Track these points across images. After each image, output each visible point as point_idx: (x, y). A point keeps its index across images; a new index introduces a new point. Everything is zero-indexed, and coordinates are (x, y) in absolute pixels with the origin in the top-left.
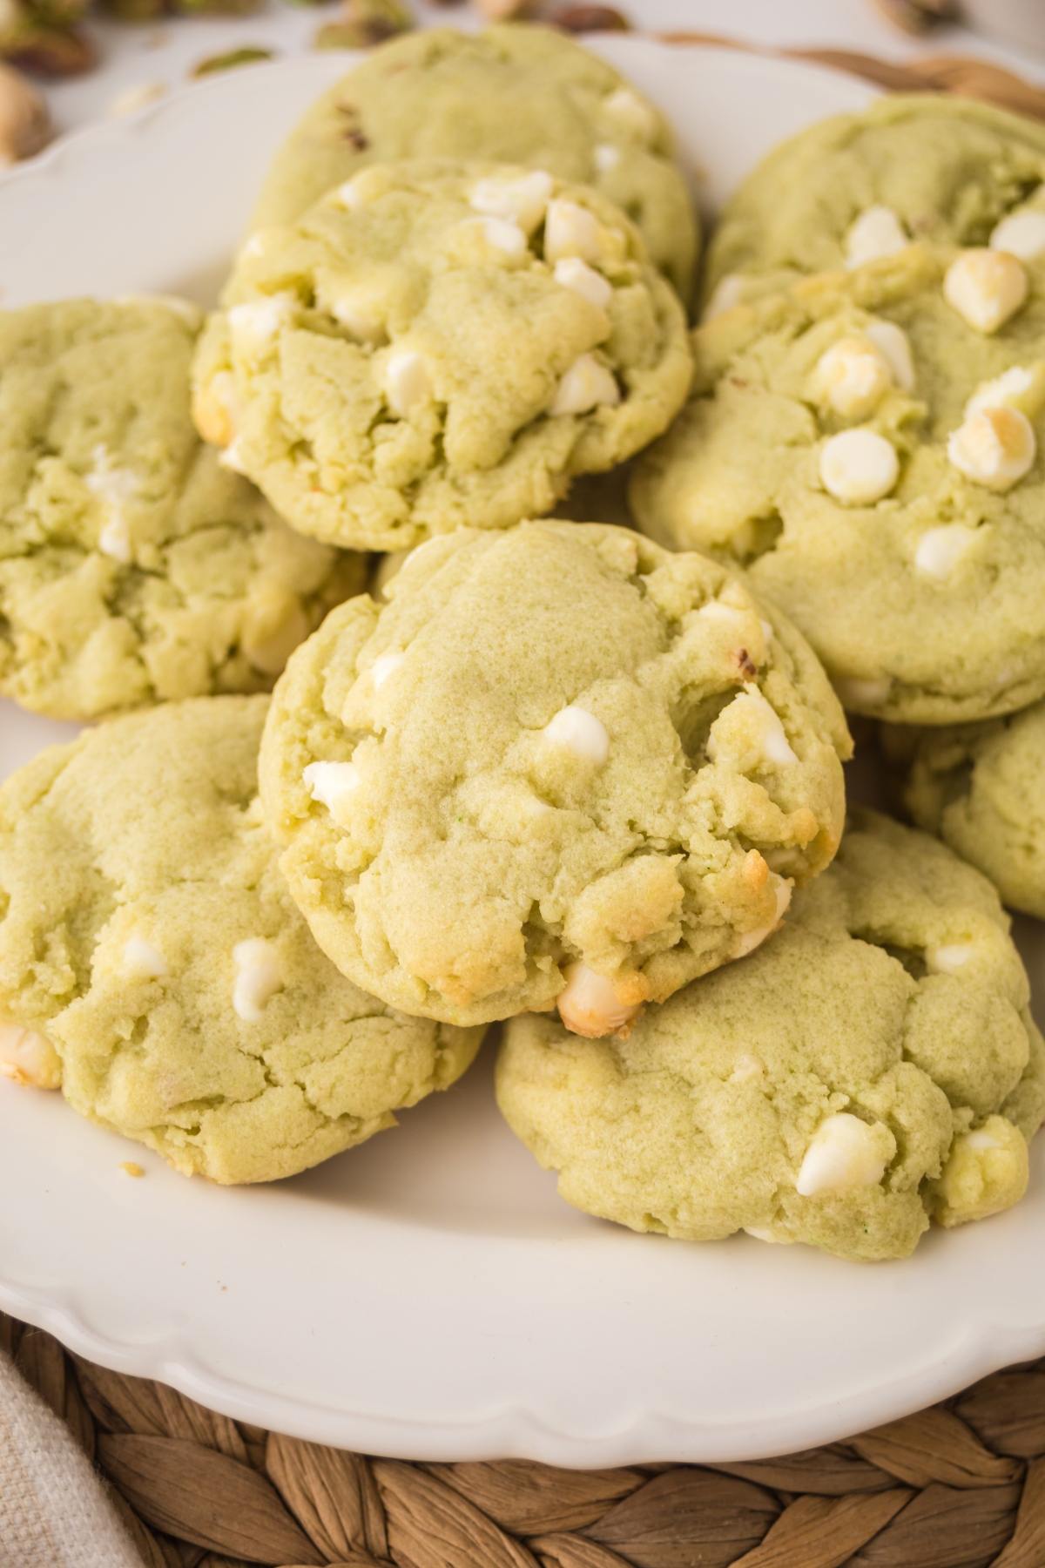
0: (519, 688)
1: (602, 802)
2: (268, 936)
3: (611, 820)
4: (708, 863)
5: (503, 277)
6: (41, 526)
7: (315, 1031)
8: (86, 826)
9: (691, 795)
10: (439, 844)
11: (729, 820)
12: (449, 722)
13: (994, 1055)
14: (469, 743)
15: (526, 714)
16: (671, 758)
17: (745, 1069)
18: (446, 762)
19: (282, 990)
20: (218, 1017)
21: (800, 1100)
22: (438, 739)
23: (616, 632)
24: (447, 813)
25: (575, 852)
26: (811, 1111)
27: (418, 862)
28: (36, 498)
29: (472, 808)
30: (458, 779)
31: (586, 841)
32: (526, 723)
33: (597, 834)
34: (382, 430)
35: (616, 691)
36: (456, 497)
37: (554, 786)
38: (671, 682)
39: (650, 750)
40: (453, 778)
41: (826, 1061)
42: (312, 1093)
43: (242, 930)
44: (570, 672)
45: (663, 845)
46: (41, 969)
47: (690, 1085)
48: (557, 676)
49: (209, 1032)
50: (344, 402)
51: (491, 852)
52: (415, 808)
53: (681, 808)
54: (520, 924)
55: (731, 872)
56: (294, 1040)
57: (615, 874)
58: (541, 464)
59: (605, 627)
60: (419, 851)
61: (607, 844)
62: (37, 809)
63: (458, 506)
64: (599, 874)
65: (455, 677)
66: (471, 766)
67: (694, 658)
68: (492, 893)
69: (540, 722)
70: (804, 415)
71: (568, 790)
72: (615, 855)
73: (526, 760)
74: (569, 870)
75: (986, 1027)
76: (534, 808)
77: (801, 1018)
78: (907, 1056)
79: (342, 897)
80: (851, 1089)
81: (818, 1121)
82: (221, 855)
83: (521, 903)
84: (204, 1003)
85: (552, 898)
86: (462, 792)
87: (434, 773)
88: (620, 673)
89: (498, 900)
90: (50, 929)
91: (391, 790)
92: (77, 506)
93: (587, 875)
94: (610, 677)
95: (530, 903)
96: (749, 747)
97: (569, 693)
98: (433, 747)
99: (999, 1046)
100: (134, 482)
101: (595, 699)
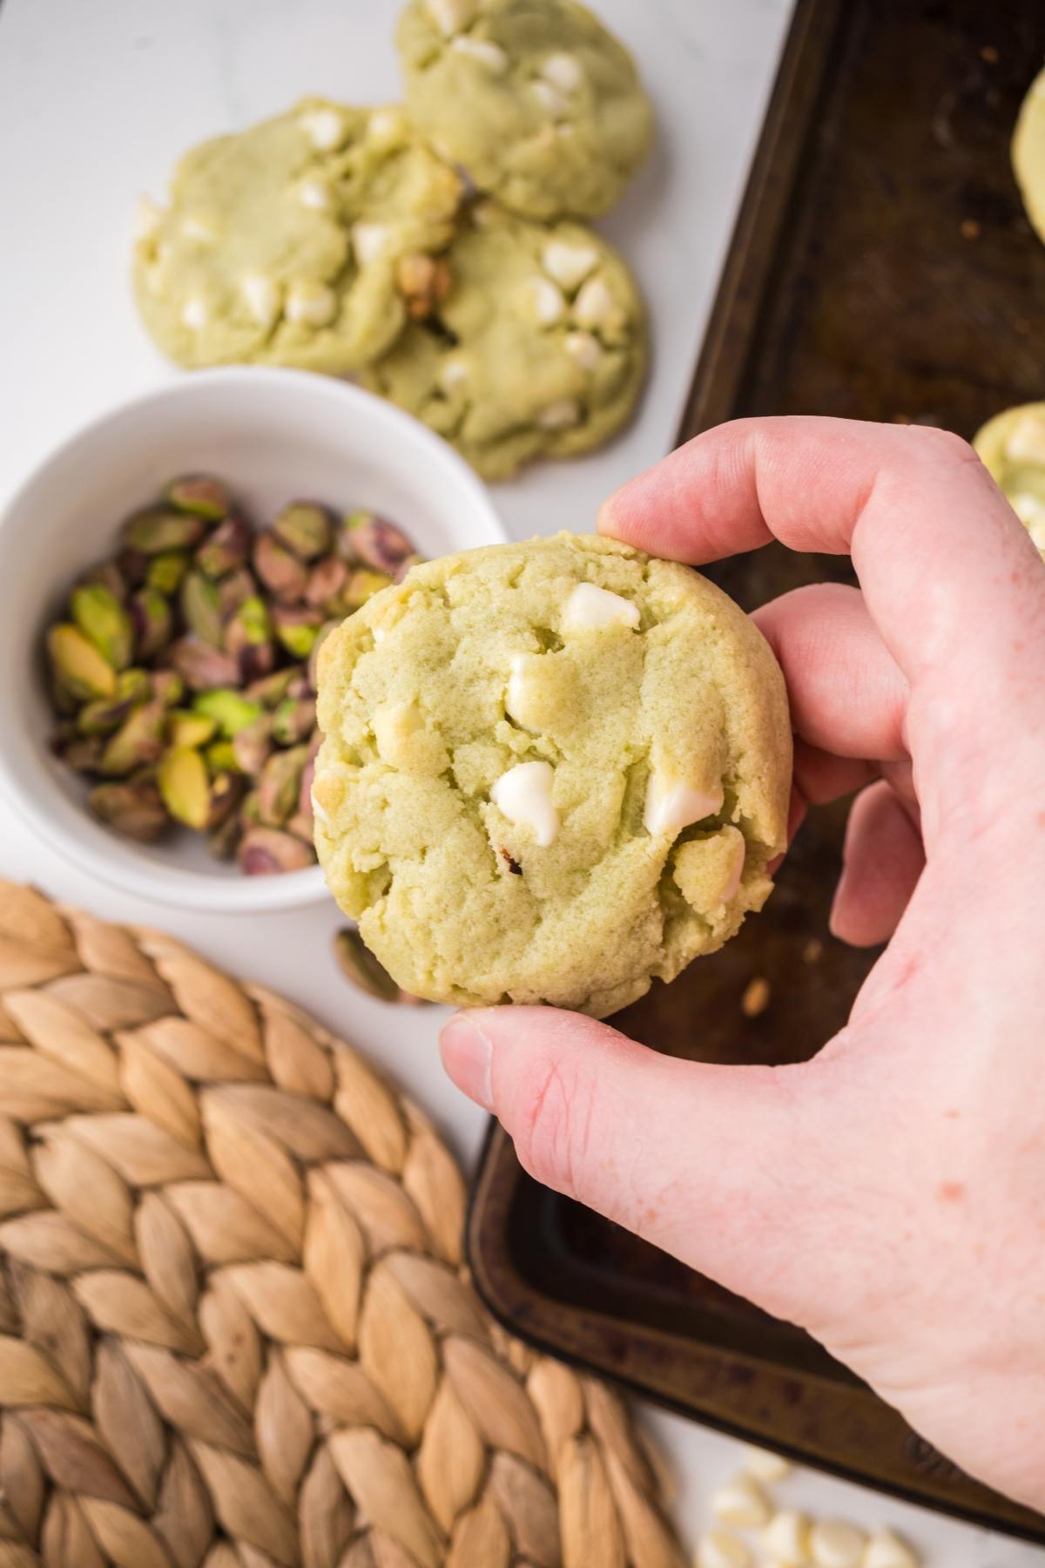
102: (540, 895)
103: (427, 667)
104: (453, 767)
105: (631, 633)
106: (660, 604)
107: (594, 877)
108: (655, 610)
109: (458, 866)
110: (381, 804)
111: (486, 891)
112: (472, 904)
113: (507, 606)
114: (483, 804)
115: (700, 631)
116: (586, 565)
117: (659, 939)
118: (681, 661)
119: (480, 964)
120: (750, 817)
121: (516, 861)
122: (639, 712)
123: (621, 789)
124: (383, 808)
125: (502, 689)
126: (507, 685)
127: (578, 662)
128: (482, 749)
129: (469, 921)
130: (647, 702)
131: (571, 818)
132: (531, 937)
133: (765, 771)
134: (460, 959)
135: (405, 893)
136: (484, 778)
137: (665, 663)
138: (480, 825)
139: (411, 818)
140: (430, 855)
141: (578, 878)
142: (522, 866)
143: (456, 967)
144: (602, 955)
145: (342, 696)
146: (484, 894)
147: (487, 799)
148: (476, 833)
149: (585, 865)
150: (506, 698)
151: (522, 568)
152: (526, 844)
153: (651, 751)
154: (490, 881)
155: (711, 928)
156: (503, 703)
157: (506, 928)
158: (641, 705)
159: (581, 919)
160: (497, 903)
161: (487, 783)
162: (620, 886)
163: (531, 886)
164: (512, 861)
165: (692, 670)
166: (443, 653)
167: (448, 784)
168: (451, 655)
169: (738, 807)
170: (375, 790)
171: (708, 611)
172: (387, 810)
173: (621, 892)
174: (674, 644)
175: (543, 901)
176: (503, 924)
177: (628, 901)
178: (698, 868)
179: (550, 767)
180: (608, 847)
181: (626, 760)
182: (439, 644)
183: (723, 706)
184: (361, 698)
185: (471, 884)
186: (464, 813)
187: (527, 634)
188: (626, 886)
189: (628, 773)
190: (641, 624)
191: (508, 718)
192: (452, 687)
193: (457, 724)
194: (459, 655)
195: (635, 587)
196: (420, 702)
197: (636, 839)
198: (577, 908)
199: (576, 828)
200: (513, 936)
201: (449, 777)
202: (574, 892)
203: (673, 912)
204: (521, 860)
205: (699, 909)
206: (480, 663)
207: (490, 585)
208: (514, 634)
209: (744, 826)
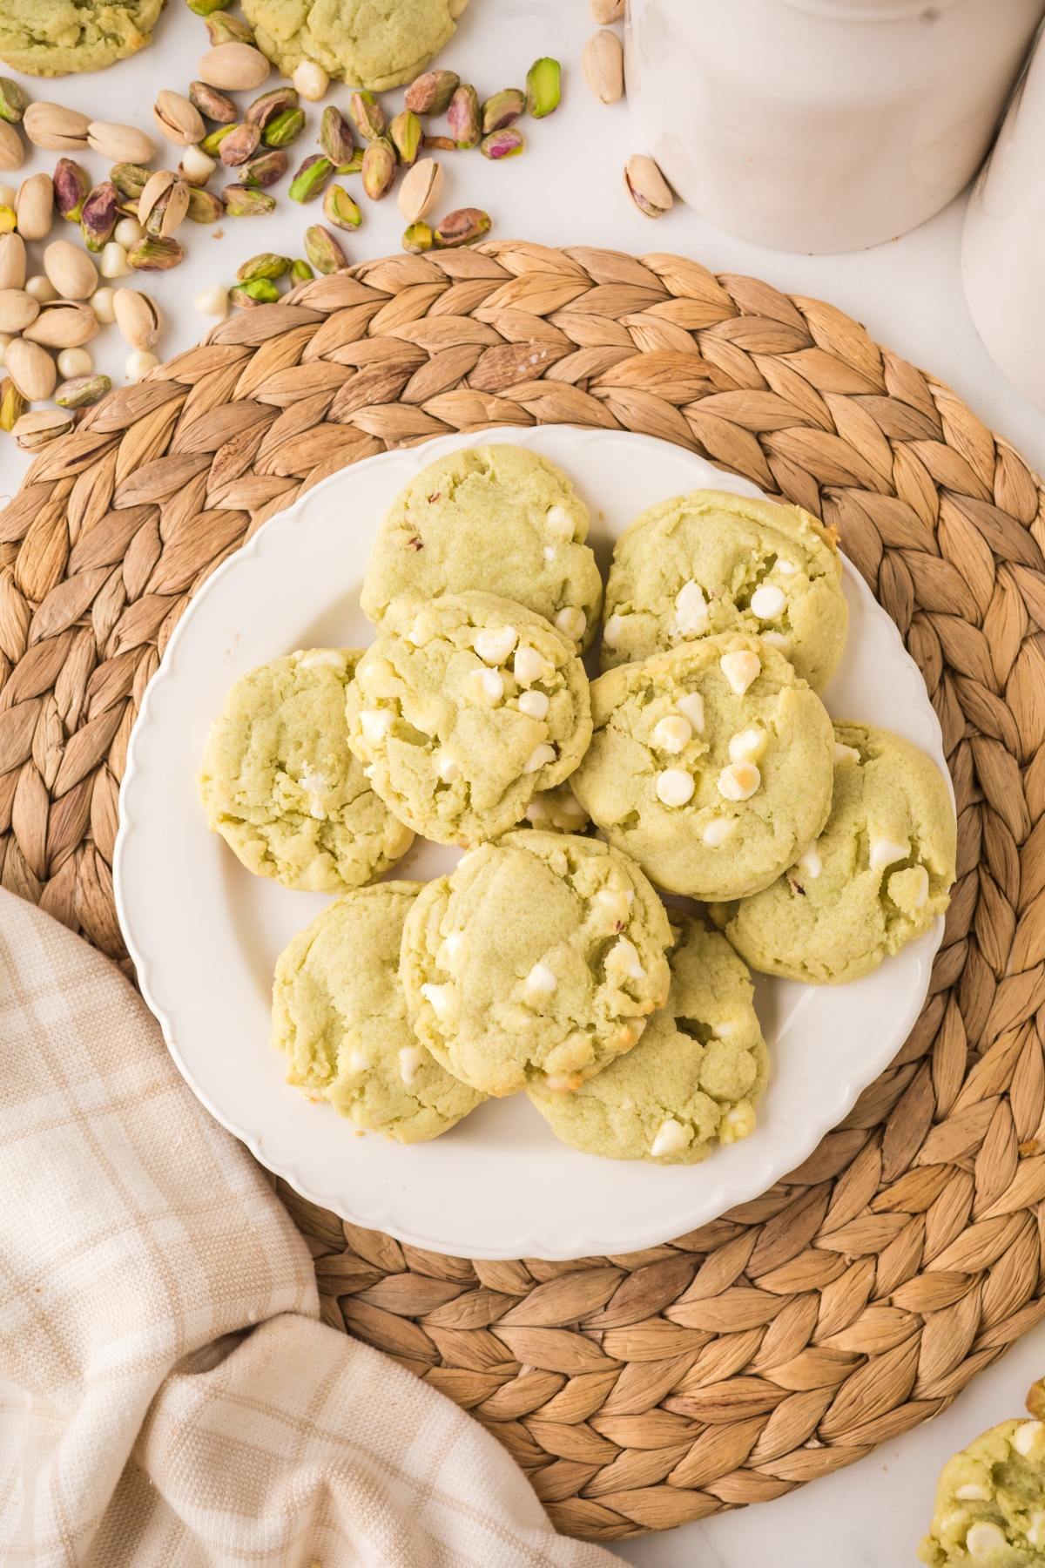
0: (514, 957)
1: (556, 1010)
2: (413, 1044)
3: (560, 1018)
4: (605, 1033)
5: (493, 713)
6: (281, 809)
7: (439, 1082)
8: (325, 983)
9: (595, 1003)
10: (484, 1035)
11: (613, 1014)
12: (484, 979)
13: (739, 1080)
14: (493, 989)
15: (519, 971)
16: (586, 985)
17: (627, 1105)
18: (484, 998)
19: (421, 1066)
20: (395, 1083)
21: (652, 1116)
22: (480, 987)
23: (558, 922)
24: (486, 1020)
25: (544, 1037)
26: (657, 1120)
27: (476, 1043)
28: (277, 795)
29: (497, 1018)
30: (490, 1005)
31: (549, 1030)
32: (519, 976)
33: (555, 1027)
34: (441, 795)
35: (558, 954)
36: (478, 822)
37: (534, 1006)
38: (585, 942)
39: (577, 982)
40: (487, 1005)
41: (663, 1098)
42: (440, 1110)
43: (401, 1044)
44: (538, 947)
45: (584, 1026)
46: (315, 1065)
47: (605, 1105)
48: (532, 950)
49: (392, 1089)
50: (420, 782)
51: (507, 1039)
52: (472, 1016)
53: (591, 1009)
54: (523, 1068)
55: (615, 1038)
56: (430, 1088)
57: (563, 1045)
58: (518, 802)
59: (552, 919)
60: (475, 1038)
61: (559, 1031)
62: (302, 973)
63: (480, 826)
64: (556, 1045)
65: (485, 956)
66: (495, 1000)
67: (595, 928)
68: (509, 1058)
69: (525, 975)
70: (648, 757)
71: (541, 1007)
72: (563, 1036)
73: (520, 996)
74: (543, 1044)
75: (736, 1069)
76: (525, 1020)
77: (652, 1078)
78: (700, 1089)
79: (443, 1046)
80: (674, 1110)
81: (660, 1124)
82: (388, 1001)
83: (522, 1061)
84: (389, 1077)
85: (536, 1057)
86: (493, 1010)
87: (479, 1004)
88: (561, 942)
89: (512, 1061)
90: (317, 1042)
92: (297, 798)
93: (551, 1046)
94: (556, 945)
95: (527, 1059)
96: (622, 973)
97: (538, 956)
98: (477, 990)
99: (742, 1076)
100: (323, 779)
101: (550, 959)
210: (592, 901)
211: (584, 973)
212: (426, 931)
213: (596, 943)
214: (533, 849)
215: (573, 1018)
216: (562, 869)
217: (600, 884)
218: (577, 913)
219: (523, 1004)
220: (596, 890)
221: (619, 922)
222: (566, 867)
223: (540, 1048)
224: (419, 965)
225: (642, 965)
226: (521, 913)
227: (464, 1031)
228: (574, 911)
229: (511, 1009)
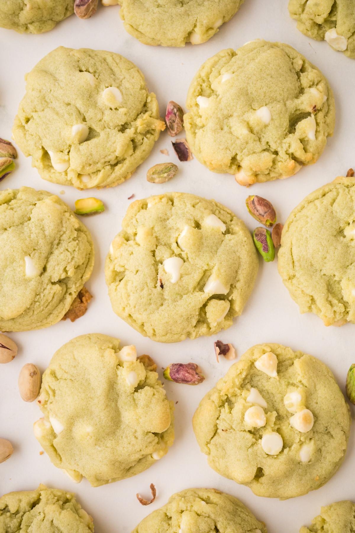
0: (255, 97)
1: (263, 134)
3: (263, 140)
4: (281, 159)
9: (285, 141)
10: (220, 130)
11: (291, 151)
12: (234, 101)
14: (237, 108)
15: (254, 105)
16: (284, 129)
18: (230, 111)
22: (230, 104)
23: (285, 90)
24: (225, 123)
25: (251, 145)
27: (213, 134)
29: (231, 125)
30: (231, 116)
31: (254, 144)
32: (253, 107)
33: (258, 143)
35: (278, 106)
37: (253, 127)
38: (294, 108)
39: (280, 126)
40: (230, 115)
44: (269, 97)
45: (273, 150)
48: (266, 97)
51: (231, 138)
52: (218, 119)
53: (281, 143)
54: (231, 158)
55: (286, 164)
57: (258, 154)
59: (283, 87)
60: (215, 131)
61: (259, 146)
64: (254, 153)
65: (240, 89)
66: (235, 114)
68: (227, 148)
69: (256, 108)
71: (256, 129)
72: (260, 150)
73: (248, 118)
74: (248, 149)
76: (245, 131)
79: (195, 131)
83: (233, 153)
85: (241, 154)
86: (230, 119)
87: (225, 112)
88: (282, 102)
89: (228, 150)
91: (214, 113)
93: (251, 152)
94: (279, 102)
95: (235, 154)
96: (305, 133)
97: (267, 102)
98: (228, 106)
101: (272, 107)
102: (166, 297)
103: (160, 219)
104: (156, 250)
105: (221, 233)
106: (232, 229)
107: (183, 298)
108: (230, 230)
109: (146, 279)
110: (131, 253)
111: (151, 289)
112: (145, 292)
113: (190, 211)
114: (160, 264)
115: (241, 240)
116: (216, 210)
117: (194, 324)
118: (232, 247)
119: (140, 311)
120: (235, 300)
121: (163, 284)
122: (215, 256)
123: (201, 275)
124: (131, 254)
125: (179, 234)
126: (180, 233)
127: (203, 235)
128: (166, 248)
129: (142, 297)
130: (219, 254)
131: (184, 278)
132: (158, 309)
133: (244, 288)
134: (135, 307)
135: (127, 282)
136: (163, 257)
137: (228, 246)
138: (157, 270)
139: (138, 260)
140: (139, 273)
141: (179, 297)
142: (164, 286)
143: (133, 309)
144: (177, 322)
145: (132, 219)
146: (150, 290)
147: (162, 264)
148: (155, 272)
149: (182, 294)
150: (179, 237)
151: (198, 203)
152: (168, 280)
153: (214, 268)
154: (153, 287)
155: (210, 328)
156: (177, 238)
157: (152, 303)
158: (216, 254)
159: (175, 309)
160: (153, 294)
161: (163, 258)
162: (190, 303)
163: (164, 294)
164: (162, 284)
165: (235, 250)
166: (166, 218)
167: (152, 255)
168: (168, 219)
169: (232, 295)
170: (131, 249)
171: (245, 237)
172: (132, 255)
173: (190, 305)
174: (232, 241)
175: (165, 300)
176: (152, 301)
177: (190, 309)
178: (214, 308)
179: (183, 261)
180: (191, 291)
181: (206, 267)
182: (166, 214)
183: (239, 264)
184: (137, 221)
185: (147, 286)
186: (153, 265)
187: (192, 221)
188: (191, 304)
189: (205, 272)
190: (225, 232)
191: (177, 243)
192: (165, 228)
193: (162, 239)
194: (170, 220)
195: (227, 222)
196: (154, 228)
197: (200, 292)
198: (175, 305)
199: (184, 281)
200: (153, 306)
201: (154, 252)
202: (176, 300)
203: (201, 319)
204: (164, 284)
205: (209, 320)
206: (175, 224)
207: (187, 204)
208: (189, 220)
209: (231, 302)
210: (306, 90)
211: (286, 123)
212: (213, 69)
213: (298, 112)
214: (287, 52)
215: (270, 144)
216: (298, 68)
217: (313, 84)
218: (296, 92)
219: (248, 123)
220: (310, 87)
221: (315, 106)
222: (300, 67)
223: (245, 151)
224: (201, 86)
225: (315, 135)
226: (270, 76)
227: (211, 125)
228: (295, 89)
229: (241, 122)
